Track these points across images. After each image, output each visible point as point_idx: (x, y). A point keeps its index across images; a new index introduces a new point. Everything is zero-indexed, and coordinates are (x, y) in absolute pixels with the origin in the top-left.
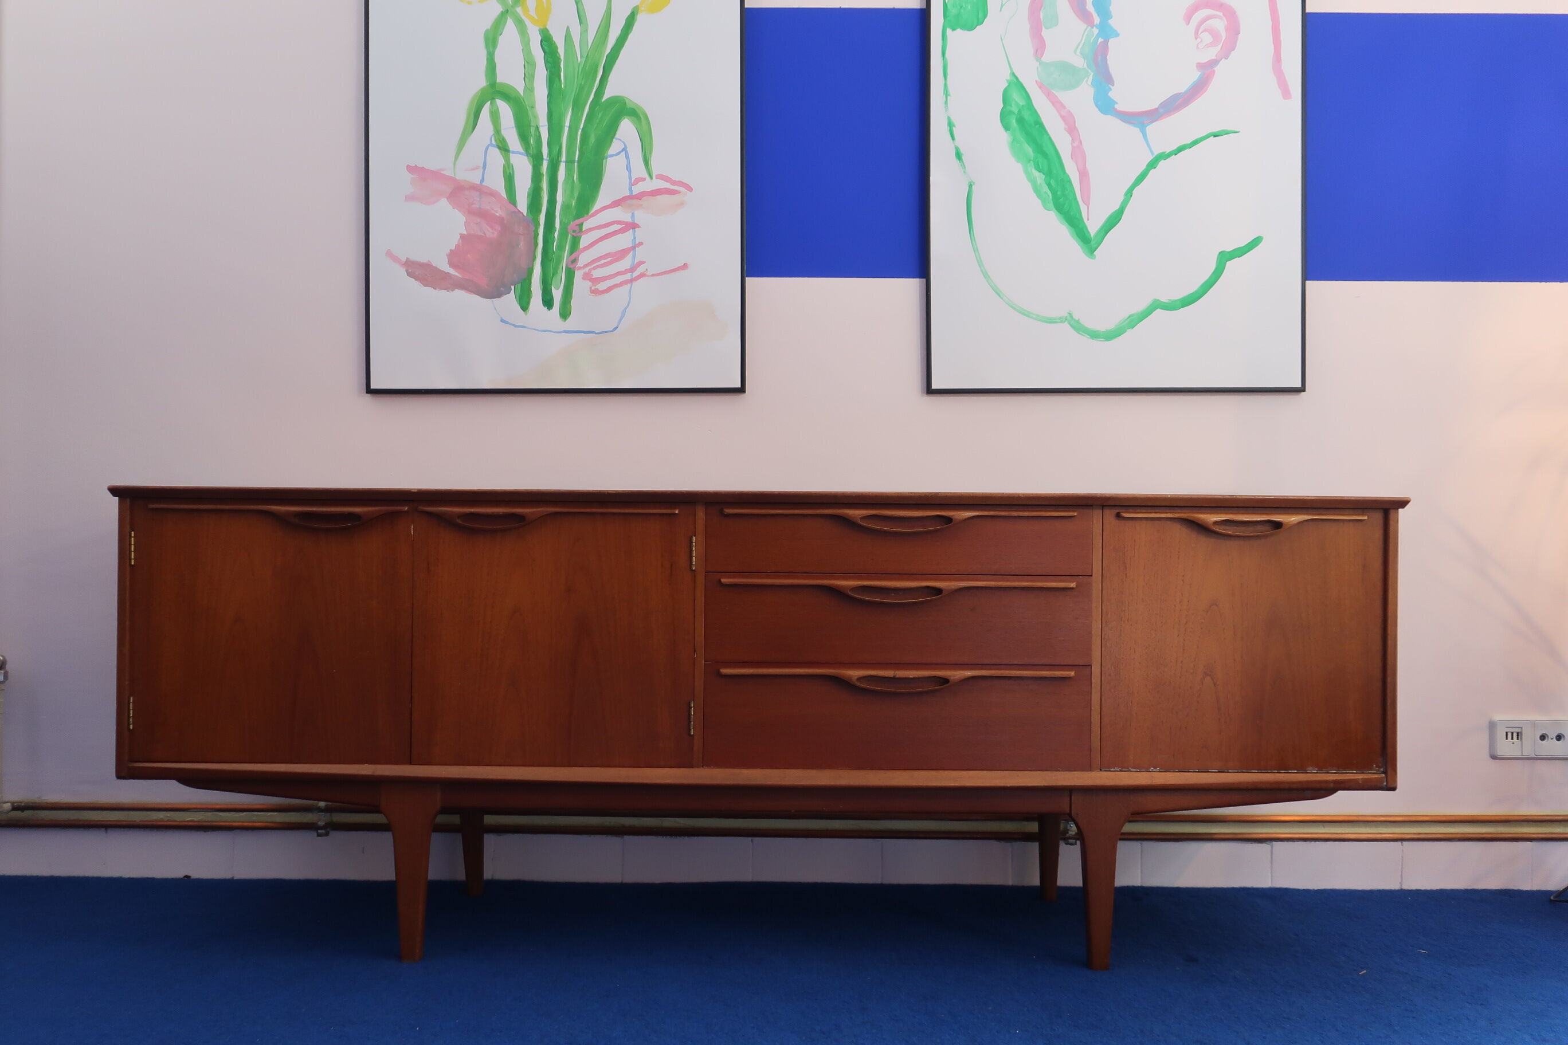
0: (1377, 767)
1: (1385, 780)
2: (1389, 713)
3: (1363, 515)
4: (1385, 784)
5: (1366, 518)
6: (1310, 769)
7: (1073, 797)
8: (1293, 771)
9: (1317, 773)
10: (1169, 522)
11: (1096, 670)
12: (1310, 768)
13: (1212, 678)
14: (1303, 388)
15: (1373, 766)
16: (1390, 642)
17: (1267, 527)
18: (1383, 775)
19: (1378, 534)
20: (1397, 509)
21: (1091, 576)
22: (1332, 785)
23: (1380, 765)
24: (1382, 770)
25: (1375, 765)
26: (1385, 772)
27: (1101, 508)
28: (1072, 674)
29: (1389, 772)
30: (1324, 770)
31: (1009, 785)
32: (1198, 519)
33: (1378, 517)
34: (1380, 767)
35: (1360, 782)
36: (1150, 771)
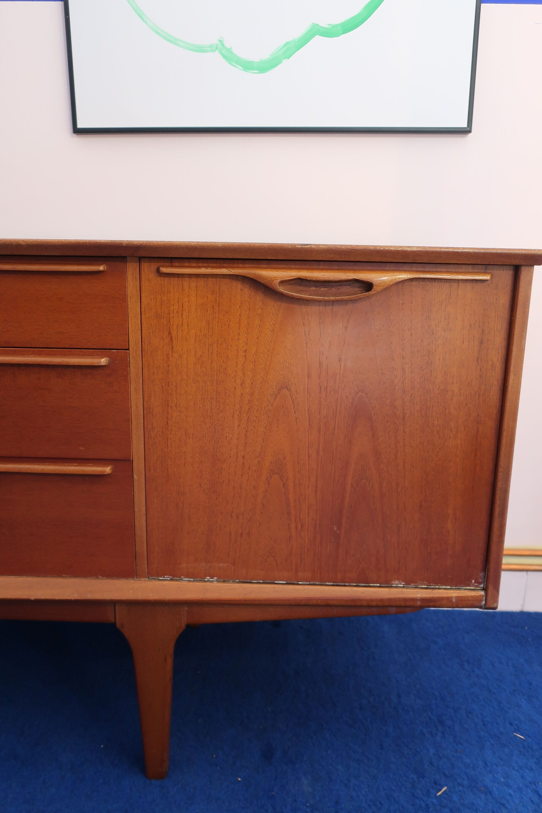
0: (475, 582)
1: (484, 598)
2: (496, 524)
3: (485, 273)
4: (484, 603)
5: (487, 277)
6: (395, 583)
7: (116, 607)
8: (375, 585)
9: (404, 587)
10: (226, 281)
11: (138, 465)
12: (397, 582)
13: (280, 477)
14: (468, 129)
15: (471, 582)
16: (504, 440)
17: (356, 289)
18: (483, 593)
19: (504, 299)
20: (532, 266)
21: (128, 350)
22: (419, 603)
23: (480, 580)
24: (482, 586)
25: (473, 581)
26: (485, 589)
27: (138, 259)
28: (108, 470)
29: (490, 588)
30: (412, 585)
31: (32, 598)
32: (260, 276)
33: (506, 275)
34: (480, 583)
35: (454, 600)
36: (205, 581)
